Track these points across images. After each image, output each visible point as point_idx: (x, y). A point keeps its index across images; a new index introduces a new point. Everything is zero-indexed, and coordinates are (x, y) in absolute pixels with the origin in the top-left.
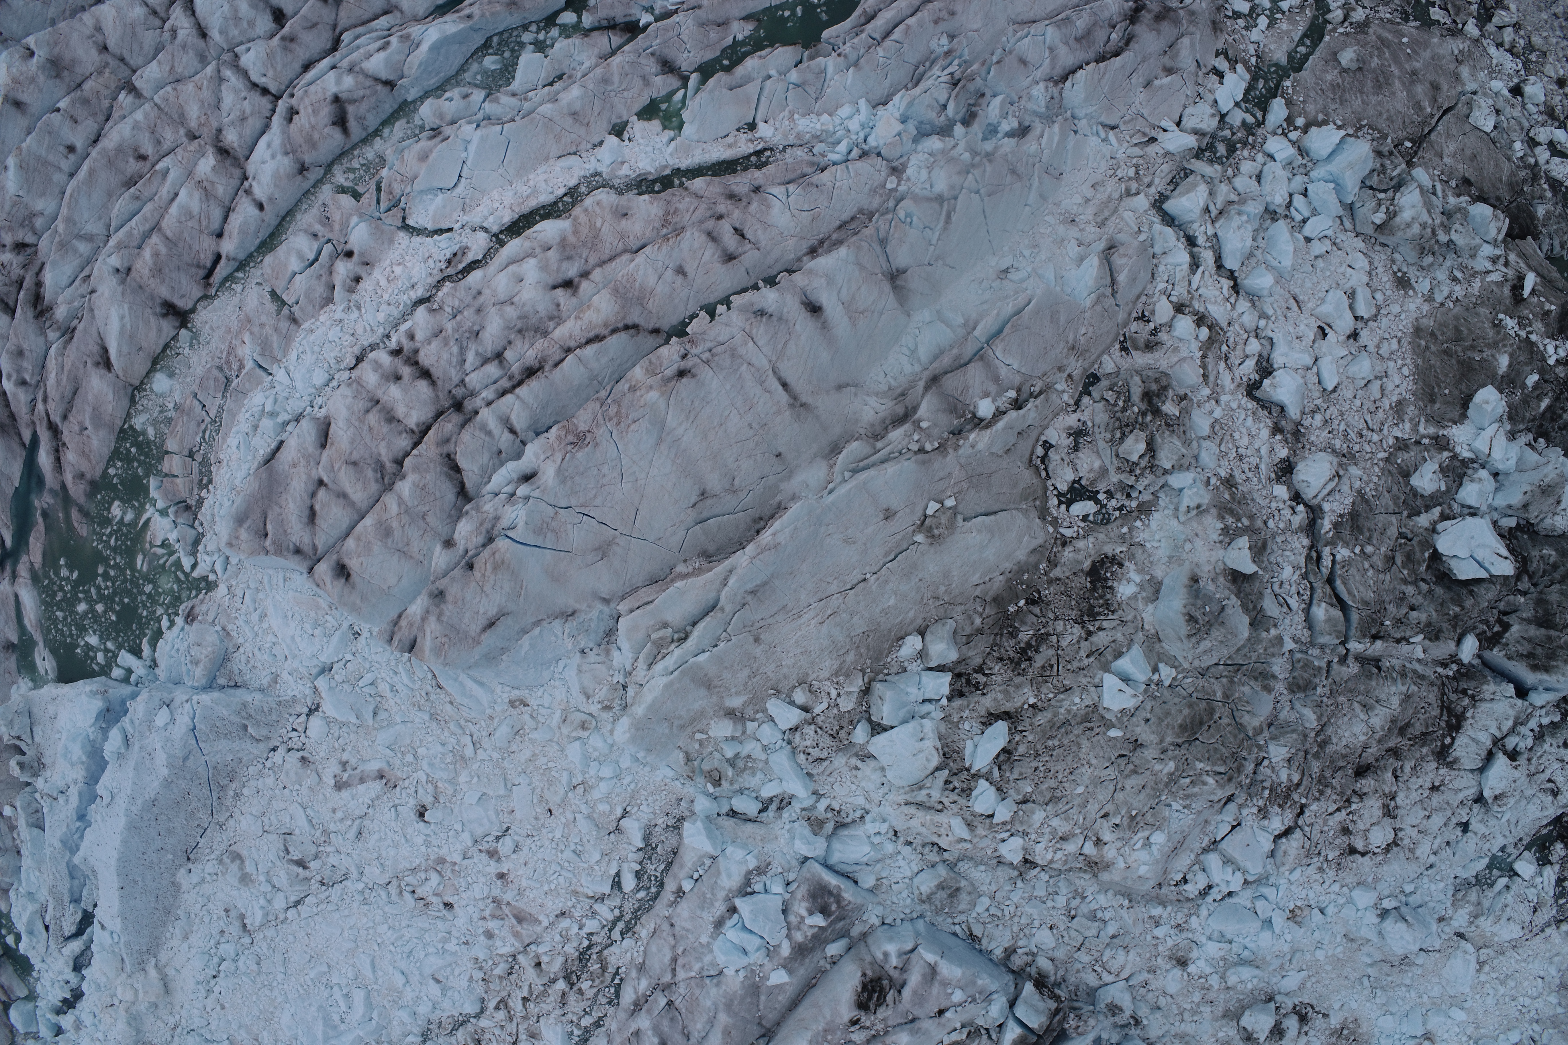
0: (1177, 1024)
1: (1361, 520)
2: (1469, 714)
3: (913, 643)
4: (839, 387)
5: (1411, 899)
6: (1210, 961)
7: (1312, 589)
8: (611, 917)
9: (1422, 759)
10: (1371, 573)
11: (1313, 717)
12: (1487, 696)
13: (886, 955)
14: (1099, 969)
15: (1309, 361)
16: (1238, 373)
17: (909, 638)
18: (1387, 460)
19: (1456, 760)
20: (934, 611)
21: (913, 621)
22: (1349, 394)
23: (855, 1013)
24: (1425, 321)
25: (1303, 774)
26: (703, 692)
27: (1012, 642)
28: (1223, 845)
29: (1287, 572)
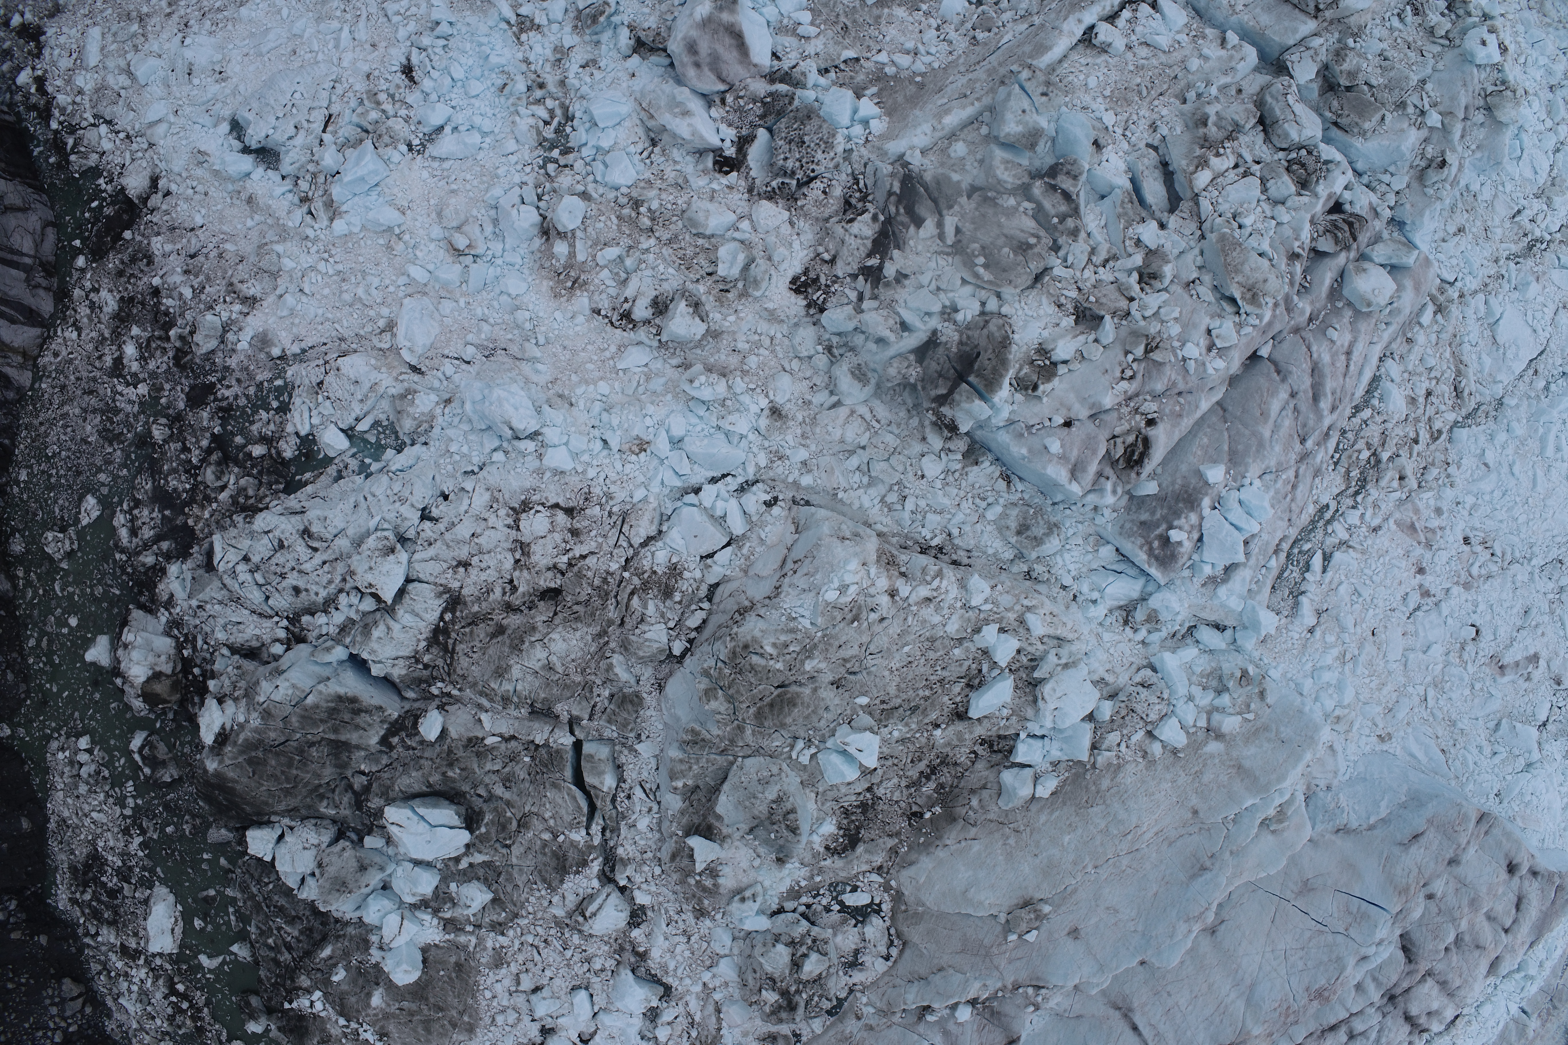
0: (779, 335)
1: (554, 863)
2: (424, 644)
3: (1045, 790)
4: (1078, 1017)
5: (496, 443)
6: (741, 409)
7: (613, 800)
8: (1336, 525)
9: (479, 599)
10: (547, 815)
11: (618, 670)
12: (401, 662)
13: (1114, 492)
14: (874, 423)
15: (601, 1016)
16: (681, 1009)
17: (1046, 796)
18: (516, 916)
19: (439, 595)
20: (1019, 817)
21: (1040, 810)
22: (557, 982)
23: (1151, 432)
24: (461, 1038)
25: (627, 606)
26: (1247, 764)
27: (943, 779)
28: (725, 541)
29: (643, 824)
